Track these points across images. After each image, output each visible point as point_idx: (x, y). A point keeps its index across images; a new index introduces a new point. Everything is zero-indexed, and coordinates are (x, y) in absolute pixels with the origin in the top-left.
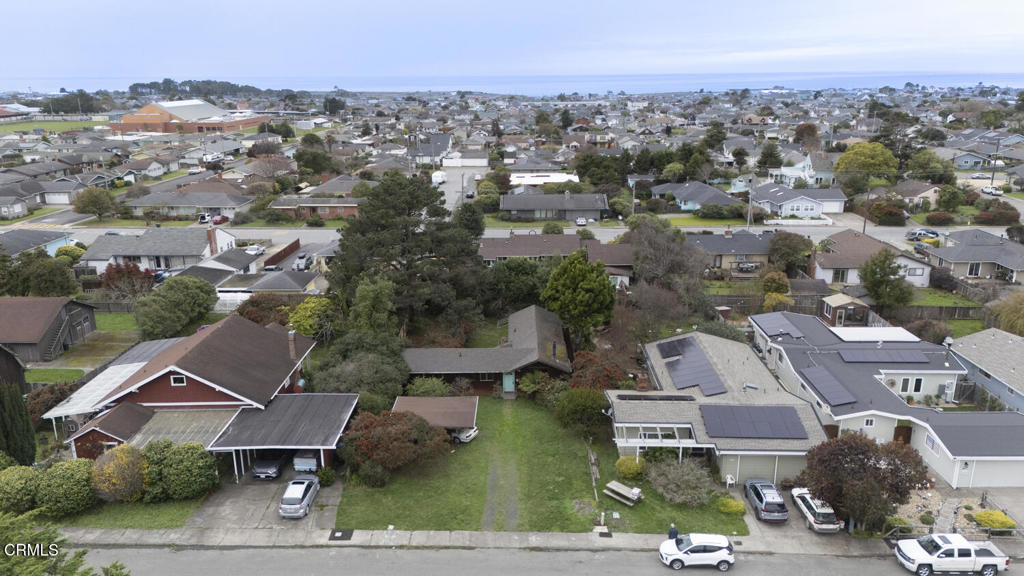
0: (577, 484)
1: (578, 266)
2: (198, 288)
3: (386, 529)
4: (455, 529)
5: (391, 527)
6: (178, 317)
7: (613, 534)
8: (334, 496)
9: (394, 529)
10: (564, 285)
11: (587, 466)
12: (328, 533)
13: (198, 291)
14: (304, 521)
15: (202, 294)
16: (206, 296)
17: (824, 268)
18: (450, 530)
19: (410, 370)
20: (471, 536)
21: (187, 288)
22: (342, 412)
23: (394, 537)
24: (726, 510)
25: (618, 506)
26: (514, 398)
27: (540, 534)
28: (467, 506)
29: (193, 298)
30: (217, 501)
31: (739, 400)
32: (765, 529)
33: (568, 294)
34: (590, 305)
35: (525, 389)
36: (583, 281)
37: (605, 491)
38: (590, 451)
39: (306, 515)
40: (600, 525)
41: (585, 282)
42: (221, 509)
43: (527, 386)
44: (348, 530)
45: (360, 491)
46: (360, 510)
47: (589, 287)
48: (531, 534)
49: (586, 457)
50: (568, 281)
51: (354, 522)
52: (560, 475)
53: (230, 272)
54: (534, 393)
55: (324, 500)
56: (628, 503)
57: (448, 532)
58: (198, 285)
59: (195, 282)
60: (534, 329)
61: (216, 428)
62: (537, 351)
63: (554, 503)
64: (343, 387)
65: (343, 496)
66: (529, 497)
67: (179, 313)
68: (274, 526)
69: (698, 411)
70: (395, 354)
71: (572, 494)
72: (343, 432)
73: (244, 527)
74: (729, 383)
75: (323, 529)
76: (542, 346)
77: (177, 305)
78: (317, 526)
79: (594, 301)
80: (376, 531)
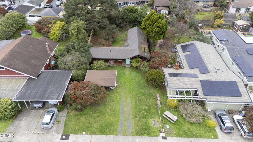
0: (153, 111)
1: (154, 16)
2: (18, 17)
3: (82, 134)
4: (108, 134)
5: (84, 133)
6: (11, 30)
7: (167, 137)
8: (63, 116)
9: (85, 134)
10: (148, 24)
11: (156, 101)
12: (60, 136)
13: (18, 18)
14: (51, 130)
15: (20, 19)
16: (22, 20)
17: (233, 7)
18: (106, 135)
19: (92, 57)
20: (114, 138)
21: (14, 17)
22: (65, 81)
23: (85, 138)
24: (209, 126)
25: (168, 122)
26: (129, 67)
27: (140, 137)
28: (112, 122)
29: (17, 21)
30: (20, 118)
31: (214, 78)
32: (224, 135)
33: (150, 28)
34: (158, 32)
35: (133, 65)
36: (156, 22)
37: (163, 115)
38: (157, 94)
39: (52, 126)
40: (162, 133)
41: (157, 23)
42: (21, 122)
43: (134, 64)
44: (67, 135)
45: (73, 113)
46: (73, 123)
47: (158, 25)
48: (136, 137)
49: (156, 96)
50: (150, 23)
51: (70, 130)
52: (146, 105)
53: (34, 7)
54: (137, 67)
55: (60, 118)
56: (172, 122)
57: (105, 136)
58: (19, 16)
59: (17, 15)
60: (137, 39)
61: (18, 88)
62: (138, 49)
63: (145, 120)
64: (67, 68)
65: (67, 116)
66: (135, 117)
67: (12, 28)
68: (40, 132)
69: (200, 83)
70: (87, 51)
71: (151, 116)
72: (65, 92)
73: (28, 132)
74: (210, 68)
75: (58, 134)
76: (140, 48)
77: (11, 25)
78: (56, 132)
79: (160, 31)
80: (78, 135)
